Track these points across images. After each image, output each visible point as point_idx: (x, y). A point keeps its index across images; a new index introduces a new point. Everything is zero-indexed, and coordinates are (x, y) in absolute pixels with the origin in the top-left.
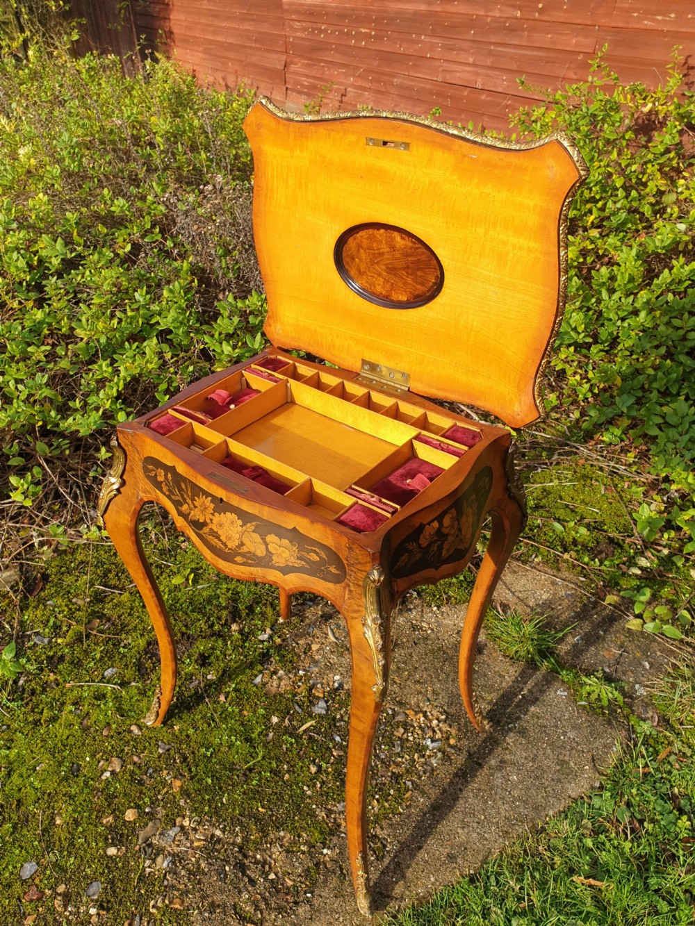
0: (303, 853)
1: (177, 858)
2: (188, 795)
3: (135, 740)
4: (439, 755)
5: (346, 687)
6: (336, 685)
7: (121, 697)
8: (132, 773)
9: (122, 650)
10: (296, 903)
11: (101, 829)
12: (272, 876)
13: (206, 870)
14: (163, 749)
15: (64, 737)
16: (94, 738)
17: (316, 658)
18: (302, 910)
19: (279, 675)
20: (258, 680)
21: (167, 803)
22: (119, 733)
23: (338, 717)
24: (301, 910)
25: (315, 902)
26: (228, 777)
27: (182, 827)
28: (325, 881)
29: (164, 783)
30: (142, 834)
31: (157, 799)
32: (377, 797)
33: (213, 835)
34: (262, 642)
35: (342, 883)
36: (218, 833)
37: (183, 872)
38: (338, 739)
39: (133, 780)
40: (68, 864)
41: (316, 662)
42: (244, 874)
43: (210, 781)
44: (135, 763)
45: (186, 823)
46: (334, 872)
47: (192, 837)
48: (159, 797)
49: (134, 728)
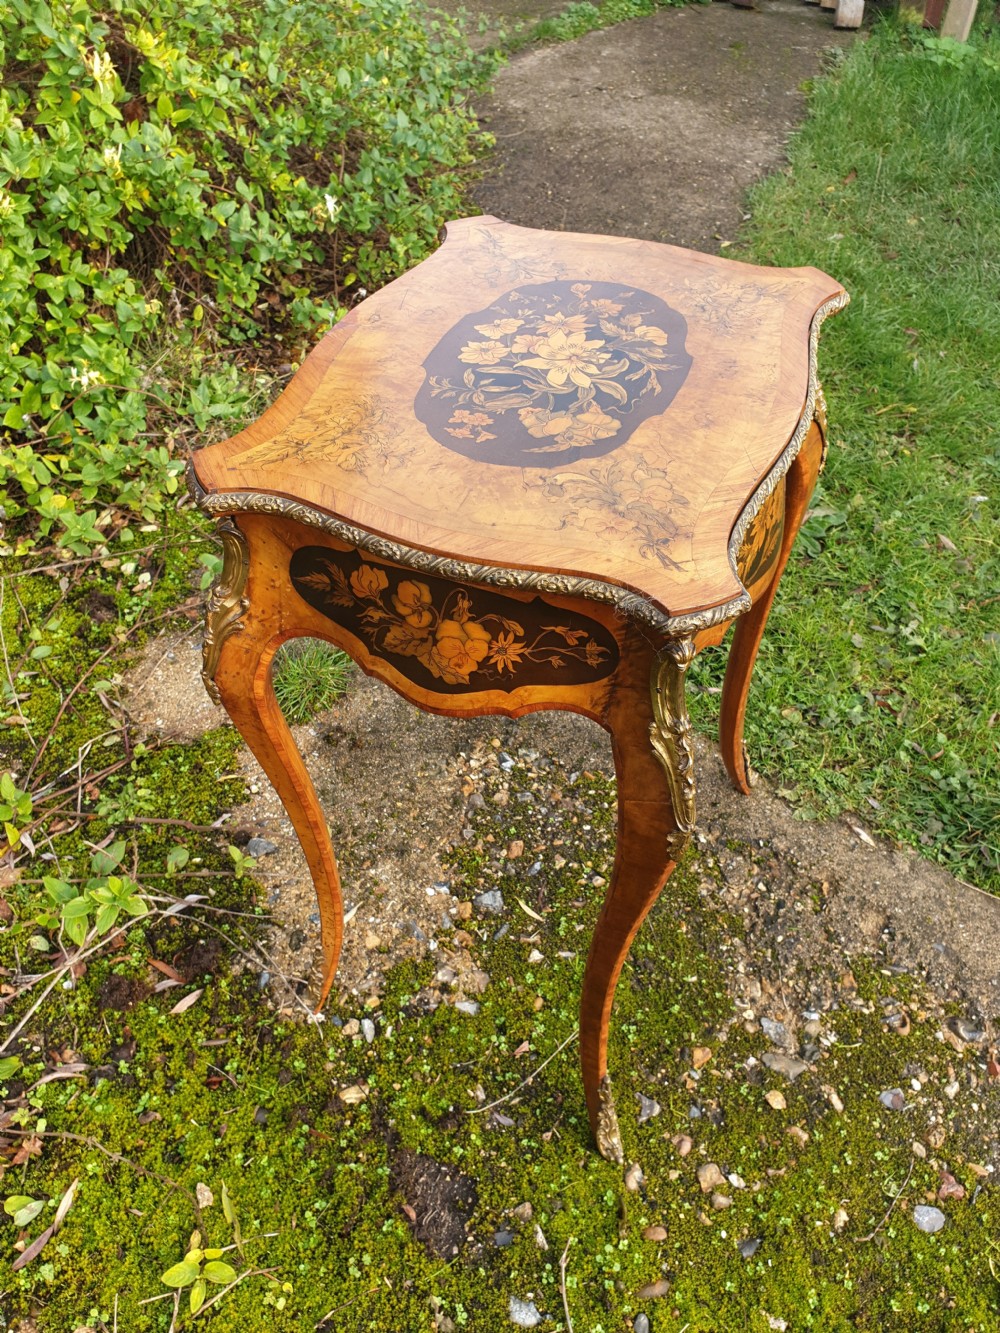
0: (717, 862)
1: (800, 1005)
2: (710, 1031)
3: (654, 1170)
4: (522, 752)
5: (443, 878)
6: (444, 890)
7: (580, 1242)
8: (712, 1138)
9: (462, 1317)
10: (776, 855)
11: (819, 1137)
12: (761, 886)
13: (795, 962)
14: (651, 1107)
15: (706, 1312)
16: (680, 1250)
17: (396, 932)
18: (780, 844)
19: (446, 979)
20: (468, 1007)
21: (734, 1059)
22: (652, 1205)
23: (500, 874)
24: (782, 846)
25: (766, 835)
26: (658, 986)
27: (758, 1019)
28: (740, 831)
29: (706, 1078)
30: (794, 1070)
31: (735, 1076)
32: (606, 805)
33: (747, 975)
34: (379, 1030)
35: (730, 815)
36: (741, 968)
37: (813, 988)
38: (537, 866)
39: (725, 1130)
40: (886, 1158)
41: (407, 930)
42: (777, 916)
43: (676, 1008)
44: (695, 1145)
45: (750, 1014)
46: (723, 826)
47: (763, 1001)
48: (729, 1074)
49: (633, 1184)
